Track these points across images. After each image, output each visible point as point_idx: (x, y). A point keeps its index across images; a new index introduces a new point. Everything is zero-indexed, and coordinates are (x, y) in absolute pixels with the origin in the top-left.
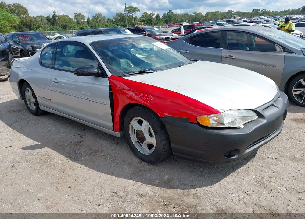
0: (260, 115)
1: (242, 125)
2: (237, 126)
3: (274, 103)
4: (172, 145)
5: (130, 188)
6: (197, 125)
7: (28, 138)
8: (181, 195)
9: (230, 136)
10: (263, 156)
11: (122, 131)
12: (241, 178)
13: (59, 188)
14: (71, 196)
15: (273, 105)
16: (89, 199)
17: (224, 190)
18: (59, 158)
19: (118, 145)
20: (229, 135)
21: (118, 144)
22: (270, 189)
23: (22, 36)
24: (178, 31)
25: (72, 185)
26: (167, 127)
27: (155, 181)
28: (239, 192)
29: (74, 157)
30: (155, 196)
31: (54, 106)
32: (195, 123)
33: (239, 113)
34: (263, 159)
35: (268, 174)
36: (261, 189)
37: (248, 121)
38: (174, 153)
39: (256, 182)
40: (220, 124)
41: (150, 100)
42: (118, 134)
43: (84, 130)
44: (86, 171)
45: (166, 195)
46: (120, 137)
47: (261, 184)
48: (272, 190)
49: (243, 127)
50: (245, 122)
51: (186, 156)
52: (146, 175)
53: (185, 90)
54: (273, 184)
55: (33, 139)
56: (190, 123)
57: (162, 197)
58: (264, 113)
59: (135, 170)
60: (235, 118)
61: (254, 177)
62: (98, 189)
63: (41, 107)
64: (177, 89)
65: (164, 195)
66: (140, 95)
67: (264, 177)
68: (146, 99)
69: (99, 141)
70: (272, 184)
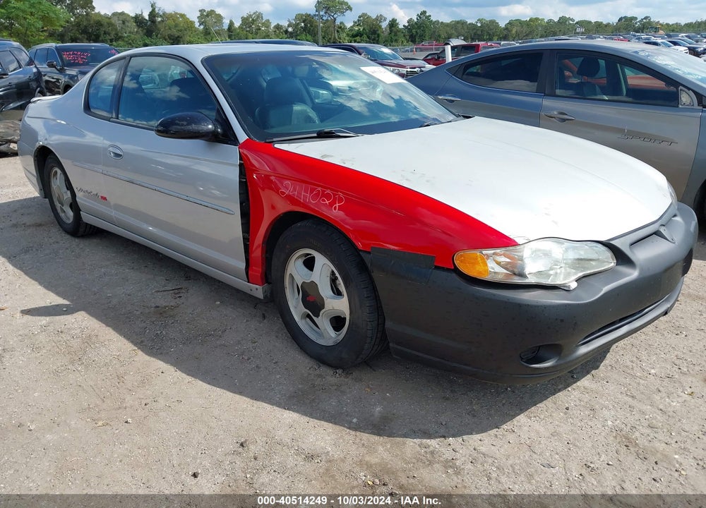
0: (622, 258)
1: (571, 282)
2: (558, 282)
3: (662, 230)
4: (388, 324)
5: (281, 433)
6: (454, 274)
7: (47, 291)
8: (414, 460)
9: (538, 306)
10: (635, 368)
11: (269, 283)
12: (575, 426)
13: (100, 423)
14: (126, 447)
15: (657, 233)
16: (172, 455)
17: (528, 453)
18: (114, 344)
19: (265, 321)
20: (536, 304)
21: (264, 317)
22: (653, 459)
23: (70, 54)
24: (439, 58)
25: (133, 416)
26: (378, 276)
27: (349, 418)
28: (568, 463)
29: (152, 344)
30: (343, 460)
31: (113, 214)
32: (448, 270)
33: (567, 250)
34: (634, 377)
35: (647, 417)
36: (629, 459)
37: (588, 272)
38: (391, 345)
39: (615, 437)
40: (515, 274)
41: (337, 205)
42: (258, 291)
43: (188, 278)
44: (176, 383)
45: (373, 460)
46: (262, 298)
47: (629, 443)
48: (656, 463)
49: (574, 285)
50: (581, 274)
51: (421, 354)
52: (329, 400)
53: (428, 181)
54: (661, 446)
55: (58, 294)
56: (437, 268)
57: (361, 463)
58: (633, 252)
59: (300, 386)
60: (556, 262)
61: (610, 423)
62: (199, 431)
63: (86, 217)
64: (407, 180)
65: (367, 458)
66: (312, 191)
67: (637, 427)
68: (327, 202)
69: (218, 309)
70: (657, 444)
